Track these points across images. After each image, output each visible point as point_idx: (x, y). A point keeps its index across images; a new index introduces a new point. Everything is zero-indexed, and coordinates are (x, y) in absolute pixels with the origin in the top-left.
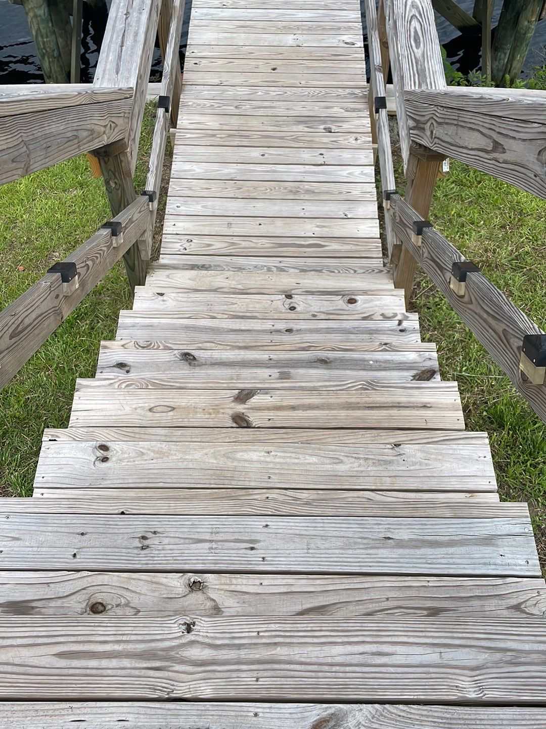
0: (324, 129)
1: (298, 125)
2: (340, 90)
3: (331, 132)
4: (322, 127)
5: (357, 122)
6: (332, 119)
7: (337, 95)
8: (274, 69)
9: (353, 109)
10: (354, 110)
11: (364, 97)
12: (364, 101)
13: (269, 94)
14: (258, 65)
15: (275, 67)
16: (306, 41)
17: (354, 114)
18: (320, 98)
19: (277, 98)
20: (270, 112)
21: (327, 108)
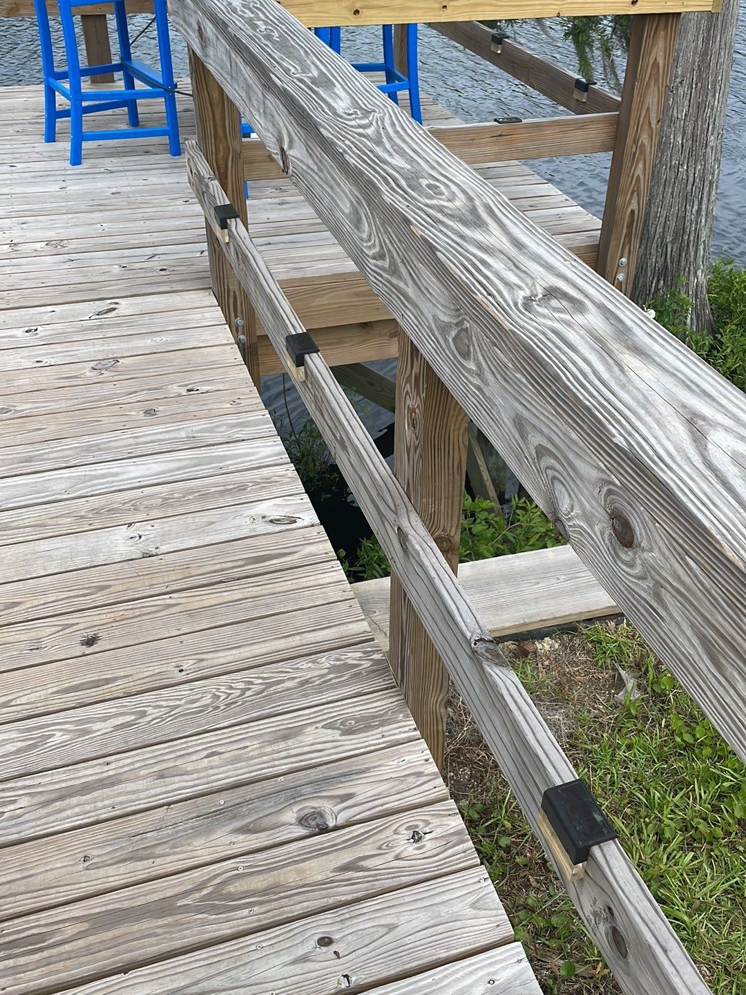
0: (302, 821)
1: (209, 831)
2: (304, 664)
3: (324, 830)
4: (290, 816)
5: (392, 766)
6: (313, 774)
7: (302, 684)
8: (90, 642)
9: (364, 719)
10: (367, 723)
11: (379, 669)
12: (383, 684)
13: (86, 732)
14: (39, 640)
15: (91, 633)
16: (165, 537)
17: (372, 738)
18: (253, 707)
19: (117, 743)
20: (103, 803)
21: (285, 738)
